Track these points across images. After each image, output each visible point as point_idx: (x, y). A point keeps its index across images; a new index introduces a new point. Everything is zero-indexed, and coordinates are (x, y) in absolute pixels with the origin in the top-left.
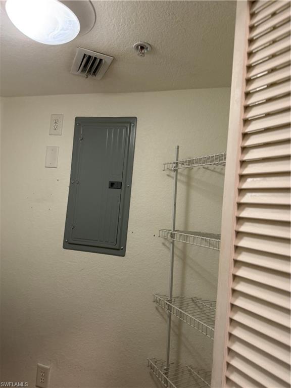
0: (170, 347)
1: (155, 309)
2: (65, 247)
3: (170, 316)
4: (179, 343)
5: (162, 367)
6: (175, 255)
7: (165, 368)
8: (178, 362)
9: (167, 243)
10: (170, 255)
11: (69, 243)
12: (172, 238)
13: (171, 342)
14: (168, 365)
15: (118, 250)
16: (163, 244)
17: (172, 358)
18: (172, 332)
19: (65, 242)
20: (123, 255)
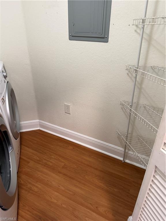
0: (134, 95)
1: (127, 74)
2: (70, 39)
3: (136, 78)
4: (140, 92)
5: (128, 104)
6: (143, 39)
7: (131, 105)
8: (138, 102)
9: (138, 31)
10: (140, 39)
11: (72, 36)
12: (143, 23)
13: (135, 92)
14: (132, 103)
15: (104, 38)
16: (136, 31)
17: (135, 100)
18: (136, 87)
19: (70, 36)
20: (107, 42)
